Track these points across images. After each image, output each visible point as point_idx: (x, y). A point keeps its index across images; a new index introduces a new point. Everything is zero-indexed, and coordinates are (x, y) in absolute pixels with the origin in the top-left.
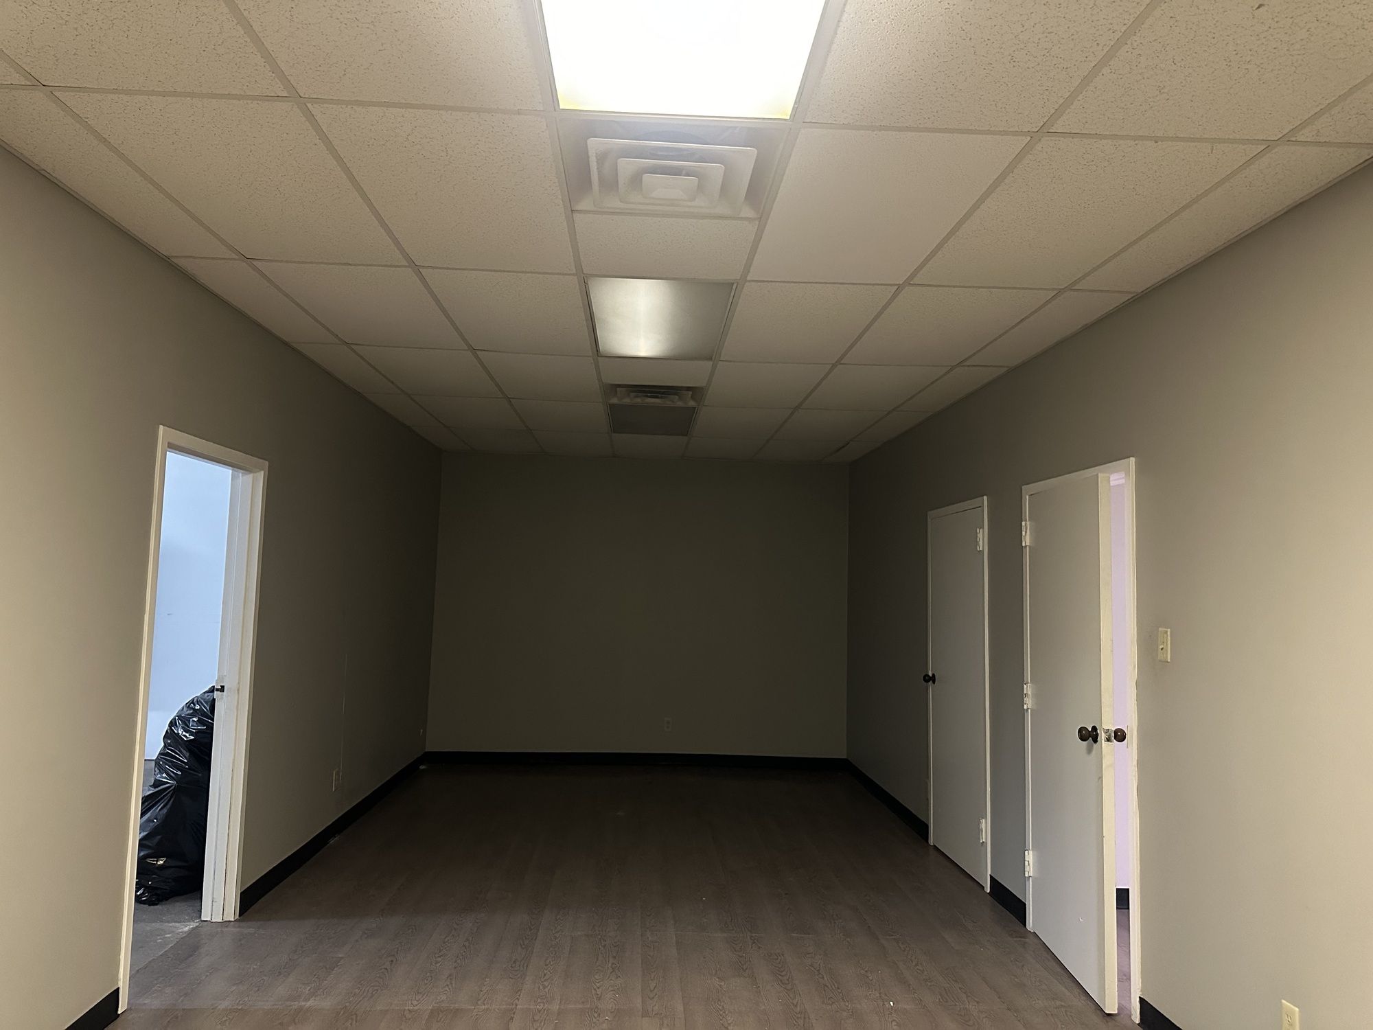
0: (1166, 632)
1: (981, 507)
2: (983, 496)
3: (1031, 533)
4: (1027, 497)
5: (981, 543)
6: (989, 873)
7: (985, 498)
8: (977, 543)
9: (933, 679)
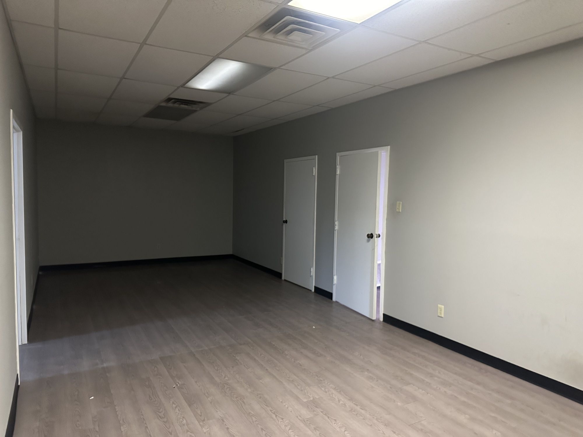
0: (400, 203)
1: (315, 159)
2: (316, 155)
3: (339, 170)
4: (339, 157)
5: (314, 173)
6: (314, 285)
7: (317, 156)
8: (313, 173)
9: (286, 222)
